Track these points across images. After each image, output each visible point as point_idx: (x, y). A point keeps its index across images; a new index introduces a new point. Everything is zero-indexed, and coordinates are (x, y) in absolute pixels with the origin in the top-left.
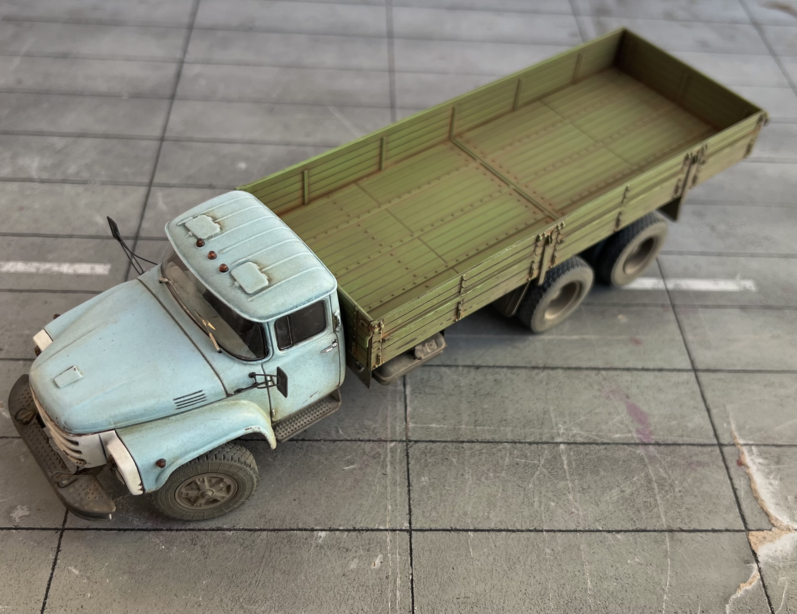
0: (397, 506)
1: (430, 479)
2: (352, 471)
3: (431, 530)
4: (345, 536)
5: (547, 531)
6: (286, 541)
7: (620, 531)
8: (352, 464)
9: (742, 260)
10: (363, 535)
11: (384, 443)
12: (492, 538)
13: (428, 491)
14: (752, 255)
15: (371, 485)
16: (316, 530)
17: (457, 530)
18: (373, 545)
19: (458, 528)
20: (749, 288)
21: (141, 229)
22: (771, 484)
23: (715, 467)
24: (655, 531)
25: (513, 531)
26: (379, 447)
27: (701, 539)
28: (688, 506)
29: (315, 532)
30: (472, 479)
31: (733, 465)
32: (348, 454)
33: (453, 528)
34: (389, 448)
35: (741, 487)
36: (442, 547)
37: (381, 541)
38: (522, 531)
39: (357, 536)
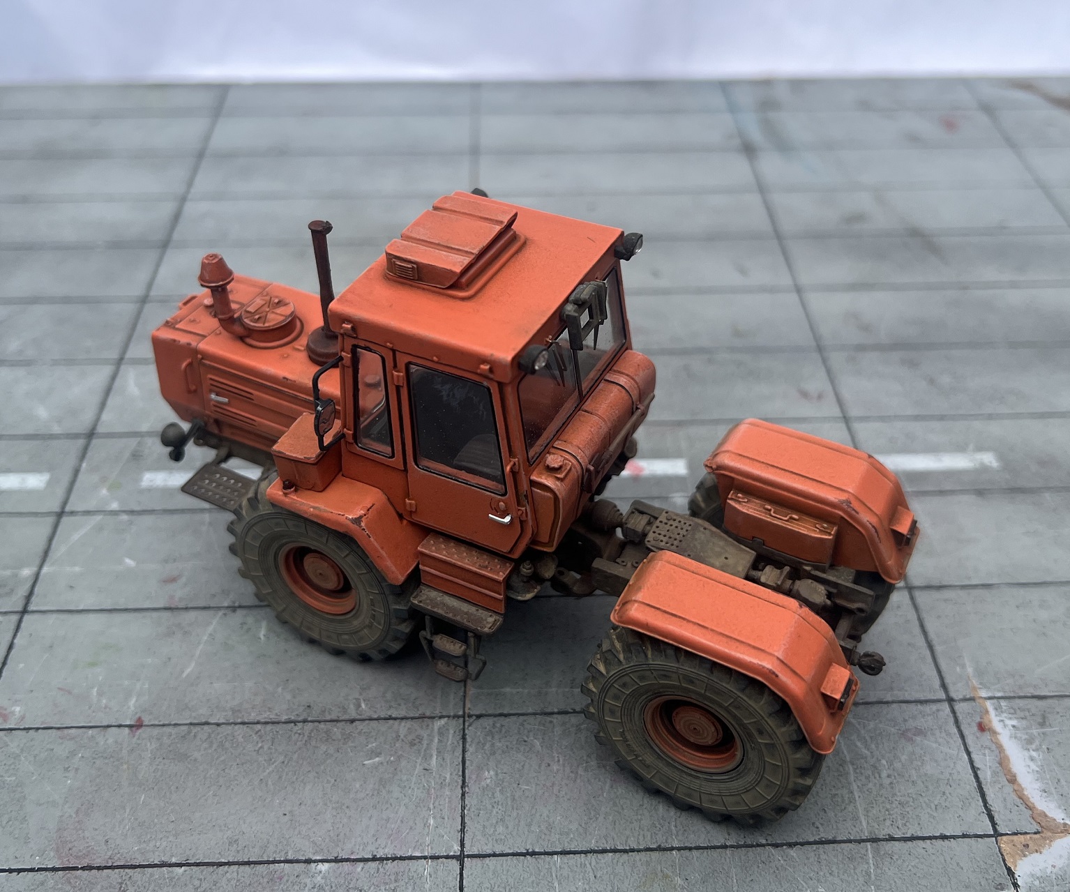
0: (444, 819)
1: (497, 774)
2: (376, 767)
3: (494, 855)
4: (359, 869)
5: (679, 849)
6: (265, 880)
7: (796, 844)
8: (378, 755)
9: (977, 425)
10: (387, 867)
11: (429, 721)
12: (590, 864)
13: (493, 794)
14: (990, 417)
15: (405, 786)
16: (315, 861)
17: (533, 854)
18: (403, 883)
19: (537, 850)
20: (989, 464)
21: (100, 423)
22: (1032, 759)
23: (943, 735)
24: (850, 841)
25: (625, 851)
26: (422, 728)
27: (923, 851)
28: (903, 799)
29: (313, 865)
30: (564, 771)
31: (970, 732)
32: (373, 740)
33: (530, 850)
34: (436, 728)
35: (986, 765)
36: (511, 881)
37: (415, 876)
38: (639, 851)
39: (378, 869)
